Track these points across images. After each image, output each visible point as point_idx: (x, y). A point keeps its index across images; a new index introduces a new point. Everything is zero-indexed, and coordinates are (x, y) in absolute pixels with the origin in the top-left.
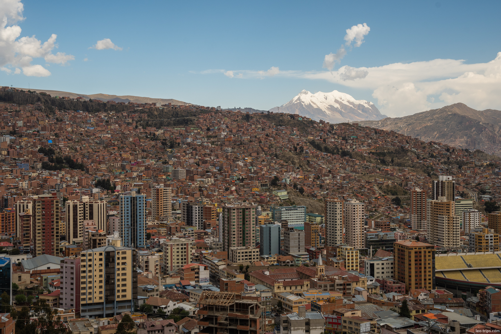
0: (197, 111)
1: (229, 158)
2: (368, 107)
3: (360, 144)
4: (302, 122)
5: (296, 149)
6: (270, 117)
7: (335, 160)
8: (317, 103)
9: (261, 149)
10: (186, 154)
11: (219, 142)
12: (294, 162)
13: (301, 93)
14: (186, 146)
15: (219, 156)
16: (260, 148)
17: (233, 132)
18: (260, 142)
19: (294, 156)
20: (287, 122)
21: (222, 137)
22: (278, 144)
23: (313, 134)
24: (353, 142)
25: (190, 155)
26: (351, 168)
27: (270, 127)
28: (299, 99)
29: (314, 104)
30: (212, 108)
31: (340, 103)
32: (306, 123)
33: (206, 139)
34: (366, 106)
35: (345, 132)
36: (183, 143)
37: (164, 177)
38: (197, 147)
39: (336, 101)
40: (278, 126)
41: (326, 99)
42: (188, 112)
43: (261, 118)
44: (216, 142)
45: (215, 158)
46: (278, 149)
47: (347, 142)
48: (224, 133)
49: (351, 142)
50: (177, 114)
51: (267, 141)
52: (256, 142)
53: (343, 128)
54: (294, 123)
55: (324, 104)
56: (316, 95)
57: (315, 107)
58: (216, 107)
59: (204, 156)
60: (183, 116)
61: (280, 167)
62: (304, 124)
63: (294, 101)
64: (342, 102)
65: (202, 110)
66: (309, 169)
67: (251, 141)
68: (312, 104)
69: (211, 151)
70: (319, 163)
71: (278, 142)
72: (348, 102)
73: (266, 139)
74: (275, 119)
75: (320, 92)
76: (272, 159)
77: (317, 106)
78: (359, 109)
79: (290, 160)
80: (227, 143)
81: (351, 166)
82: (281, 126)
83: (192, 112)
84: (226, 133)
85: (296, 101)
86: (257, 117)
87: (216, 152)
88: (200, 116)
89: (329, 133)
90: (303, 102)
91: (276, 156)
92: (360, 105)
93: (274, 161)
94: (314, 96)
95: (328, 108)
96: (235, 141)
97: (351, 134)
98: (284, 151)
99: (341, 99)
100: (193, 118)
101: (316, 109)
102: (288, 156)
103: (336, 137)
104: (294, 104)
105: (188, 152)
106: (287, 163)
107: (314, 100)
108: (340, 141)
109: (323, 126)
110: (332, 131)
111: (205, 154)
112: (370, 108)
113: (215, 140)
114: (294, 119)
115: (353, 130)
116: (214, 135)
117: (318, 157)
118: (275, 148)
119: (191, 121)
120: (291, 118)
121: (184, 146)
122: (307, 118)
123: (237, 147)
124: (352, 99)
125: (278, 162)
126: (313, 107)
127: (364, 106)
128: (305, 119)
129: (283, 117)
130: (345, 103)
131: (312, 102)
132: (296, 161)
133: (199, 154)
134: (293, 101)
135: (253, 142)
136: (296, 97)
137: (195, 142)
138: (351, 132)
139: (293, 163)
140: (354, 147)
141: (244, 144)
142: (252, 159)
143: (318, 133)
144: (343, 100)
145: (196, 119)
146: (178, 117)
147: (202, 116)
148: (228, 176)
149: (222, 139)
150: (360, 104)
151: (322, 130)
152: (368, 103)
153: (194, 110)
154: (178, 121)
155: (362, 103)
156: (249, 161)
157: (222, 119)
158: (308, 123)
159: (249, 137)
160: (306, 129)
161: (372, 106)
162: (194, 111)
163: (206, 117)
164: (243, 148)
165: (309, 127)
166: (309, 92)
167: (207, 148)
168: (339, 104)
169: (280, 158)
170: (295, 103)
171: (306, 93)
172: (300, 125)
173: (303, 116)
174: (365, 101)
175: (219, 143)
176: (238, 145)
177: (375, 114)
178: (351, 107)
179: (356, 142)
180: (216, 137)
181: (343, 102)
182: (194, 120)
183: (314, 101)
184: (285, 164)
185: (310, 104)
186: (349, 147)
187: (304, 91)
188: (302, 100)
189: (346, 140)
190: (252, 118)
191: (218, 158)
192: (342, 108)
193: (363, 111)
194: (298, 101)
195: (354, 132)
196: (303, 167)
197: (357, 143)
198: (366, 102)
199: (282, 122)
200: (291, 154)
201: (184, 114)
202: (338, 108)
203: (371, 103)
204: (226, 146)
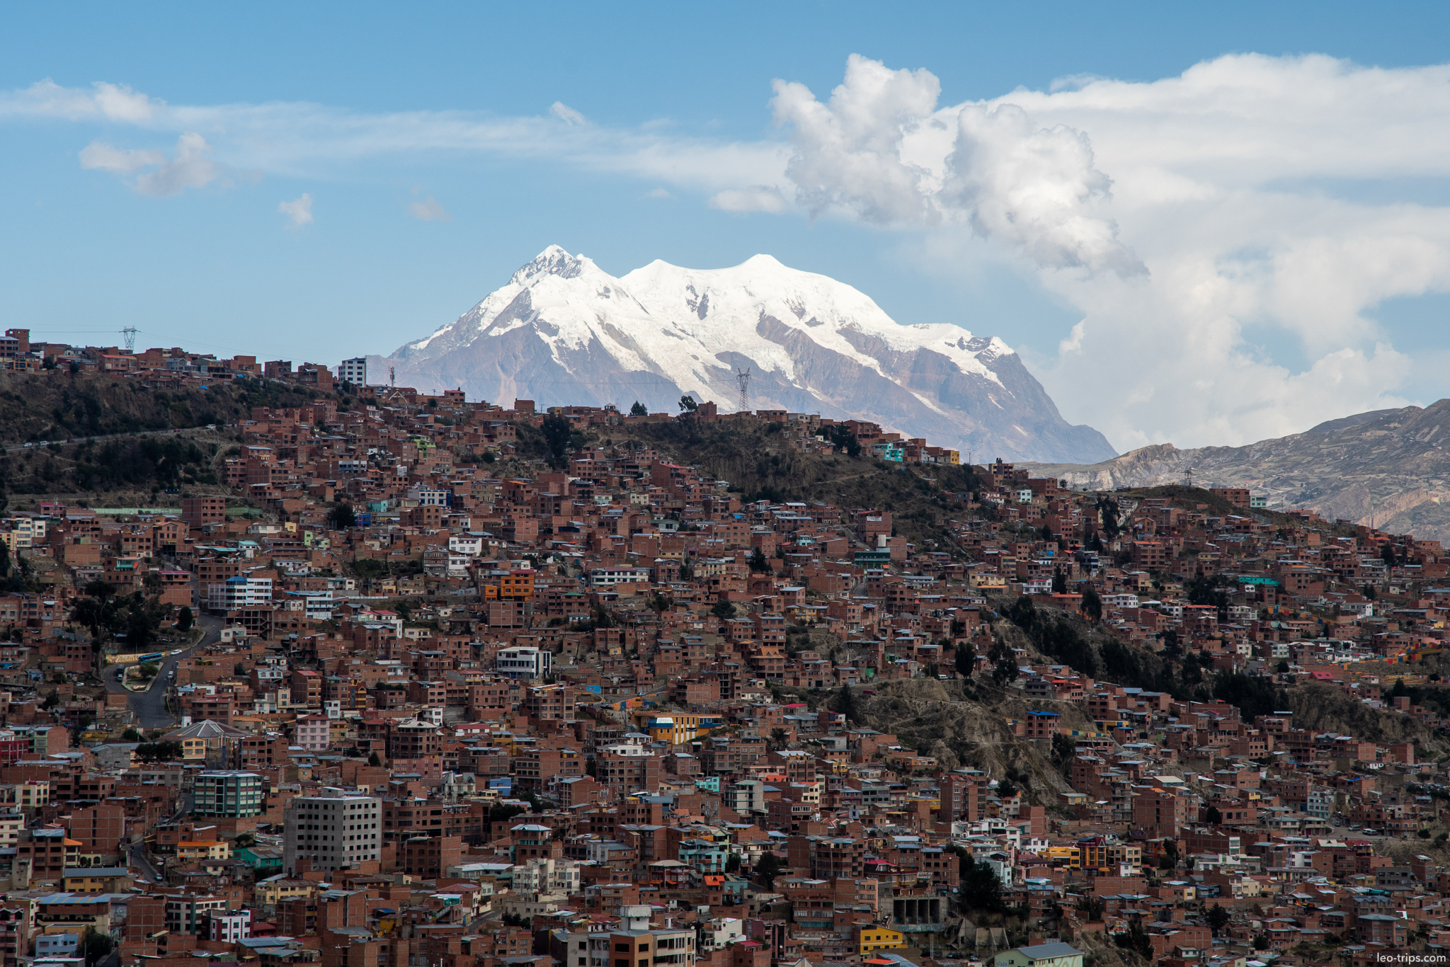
0: (218, 390)
1: (547, 715)
2: (981, 368)
3: (1312, 627)
4: (906, 475)
5: (965, 661)
6: (694, 441)
7: (1217, 741)
8: (640, 339)
9: (737, 658)
10: (259, 691)
11: (444, 603)
12: (969, 746)
13: (532, 266)
14: (242, 631)
15: (479, 704)
16: (728, 650)
17: (519, 537)
18: (723, 609)
19: (963, 706)
20: (812, 474)
21: (457, 568)
22: (838, 626)
23: (994, 560)
24: (1264, 616)
25: (284, 693)
26: (1340, 798)
27: (707, 505)
28: (521, 306)
29: (626, 341)
30: (312, 372)
31: (796, 343)
32: (932, 481)
33: (350, 585)
34: (967, 362)
35: (1192, 551)
36: (217, 614)
37: (221, 851)
38: (321, 637)
39: (769, 328)
40: (756, 497)
41: (702, 311)
42: (159, 397)
43: (637, 445)
44: (417, 603)
45: (453, 713)
46: (849, 655)
47: (1223, 618)
48: (467, 548)
49: (1253, 616)
50: (94, 408)
51: (767, 604)
52: (697, 607)
53: (1173, 520)
54: (862, 484)
55: (691, 347)
56: (636, 279)
57: (629, 361)
58: (333, 365)
59: (380, 705)
60: (131, 425)
61: (892, 780)
62: (925, 487)
63: (485, 323)
64: (811, 332)
65: (251, 386)
66: (1075, 798)
67: (661, 604)
68: (607, 342)
69: (418, 668)
70: (1126, 753)
71: (838, 611)
72: (849, 333)
73: (754, 586)
74: (732, 455)
75: (658, 262)
76: (823, 723)
77: (645, 358)
78: (921, 385)
79: (937, 734)
80: (502, 614)
81: (1334, 782)
82: (775, 498)
83: (189, 395)
84: (478, 547)
85: (501, 320)
86: (615, 437)
87: (454, 677)
88: (247, 425)
89: (1094, 554)
90: (552, 330)
91: (846, 702)
92: (924, 355)
93: (841, 743)
94: (621, 292)
95: (712, 370)
96: (554, 604)
97: (1235, 561)
98: (887, 670)
99: (801, 313)
100: (202, 436)
101: (635, 374)
102: (922, 707)
103: (1145, 580)
104: (486, 341)
105: (264, 674)
106: (923, 752)
107: (623, 315)
108: (1178, 610)
109: (1041, 502)
110: (1110, 539)
111: (380, 686)
112: (992, 376)
113: (412, 589)
114: (855, 451)
115: (1241, 538)
116: (396, 555)
117: (1105, 712)
118: (824, 649)
119: (195, 456)
120: (837, 449)
121: (226, 635)
122: (935, 452)
123: (574, 641)
124: (874, 319)
125: (868, 747)
126: (614, 362)
127: (954, 367)
128: (924, 458)
129: (783, 443)
130: (828, 338)
131: (609, 329)
132: (985, 743)
133: (342, 689)
134: (477, 320)
135: (681, 612)
136: (502, 298)
137: (295, 606)
138: (1235, 549)
139: (965, 753)
140: (1281, 650)
141: (619, 619)
142: (703, 725)
143: (1025, 552)
144: (813, 323)
145: (226, 446)
146: (94, 429)
147: (262, 428)
148: (658, 842)
149: (462, 583)
150: (924, 353)
151: (1046, 534)
152: (979, 345)
153: (201, 381)
154: (108, 455)
155: (938, 347)
156: (679, 739)
157: (395, 446)
158: (949, 485)
159: (642, 576)
160: (940, 521)
161: (1007, 366)
162: (204, 388)
163: (285, 428)
164: (616, 651)
165: (959, 507)
166: (589, 266)
167: (384, 645)
168: (790, 350)
169: (872, 719)
170: (496, 332)
171: (564, 269)
172: (898, 496)
173: (906, 437)
174: (957, 332)
175: (444, 612)
176: (580, 627)
177: (1023, 422)
178: (869, 370)
179: (1279, 617)
180: (413, 569)
181: (813, 334)
182: (213, 449)
183: (620, 321)
184: (920, 761)
185: (595, 342)
186: (1245, 649)
187: (550, 251)
188: (545, 317)
189: (1221, 603)
190: (580, 443)
191: (470, 715)
192: (807, 375)
193: (944, 396)
194: (517, 323)
195: (1251, 550)
196: (1035, 784)
197: (1295, 625)
198: (967, 336)
199: (779, 473)
200: (940, 691)
201: (134, 411)
202: (778, 372)
203: (999, 347)
204: (498, 631)
